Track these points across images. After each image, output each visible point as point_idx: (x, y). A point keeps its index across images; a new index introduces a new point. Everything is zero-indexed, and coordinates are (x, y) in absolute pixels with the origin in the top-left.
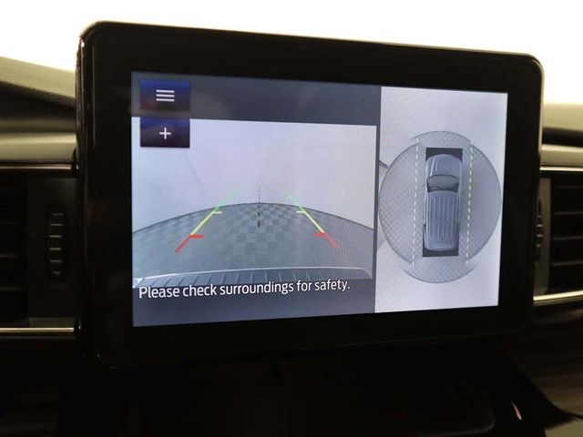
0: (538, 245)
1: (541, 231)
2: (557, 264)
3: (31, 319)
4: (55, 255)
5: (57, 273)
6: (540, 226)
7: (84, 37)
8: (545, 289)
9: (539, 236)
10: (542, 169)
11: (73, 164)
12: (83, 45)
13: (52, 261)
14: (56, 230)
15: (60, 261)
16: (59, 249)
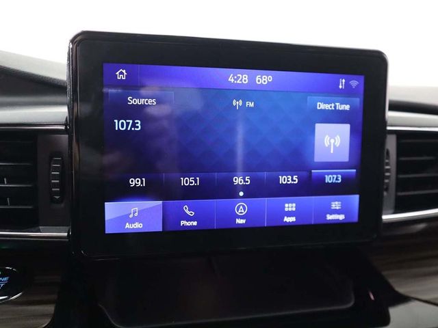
0: (386, 181)
1: (388, 171)
2: (400, 194)
3: (41, 227)
4: (55, 185)
5: (57, 197)
6: (387, 167)
7: (72, 41)
8: (392, 211)
9: (387, 174)
10: (389, 128)
11: (66, 125)
13: (53, 189)
14: (56, 169)
15: (58, 189)
16: (58, 181)
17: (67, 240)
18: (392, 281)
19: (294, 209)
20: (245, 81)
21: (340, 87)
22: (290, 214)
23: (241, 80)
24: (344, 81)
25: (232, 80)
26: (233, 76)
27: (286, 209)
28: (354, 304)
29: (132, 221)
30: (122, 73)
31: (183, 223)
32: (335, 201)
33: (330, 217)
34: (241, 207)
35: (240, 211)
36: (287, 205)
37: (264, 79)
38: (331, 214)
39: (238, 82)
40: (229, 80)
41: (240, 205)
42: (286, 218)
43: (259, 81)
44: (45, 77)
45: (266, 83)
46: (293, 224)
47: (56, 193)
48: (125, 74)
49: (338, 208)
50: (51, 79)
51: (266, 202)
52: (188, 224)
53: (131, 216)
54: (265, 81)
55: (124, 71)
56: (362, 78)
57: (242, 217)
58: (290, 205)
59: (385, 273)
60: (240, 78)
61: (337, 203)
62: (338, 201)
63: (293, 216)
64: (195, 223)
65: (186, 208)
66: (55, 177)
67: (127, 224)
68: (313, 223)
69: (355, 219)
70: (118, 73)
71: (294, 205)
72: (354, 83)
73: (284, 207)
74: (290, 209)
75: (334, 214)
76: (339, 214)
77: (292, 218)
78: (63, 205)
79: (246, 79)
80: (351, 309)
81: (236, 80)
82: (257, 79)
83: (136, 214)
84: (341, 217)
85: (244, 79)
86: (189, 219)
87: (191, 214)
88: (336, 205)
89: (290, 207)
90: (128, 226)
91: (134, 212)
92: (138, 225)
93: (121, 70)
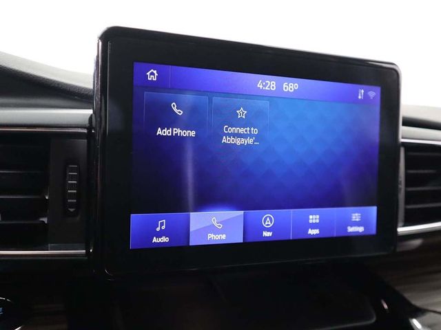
2: (408, 207)
3: (50, 245)
4: (71, 196)
5: (72, 210)
8: (402, 224)
11: (90, 128)
13: (69, 201)
14: (72, 178)
15: (75, 201)
16: (75, 191)
17: (86, 258)
18: (407, 295)
19: (318, 221)
20: (273, 87)
21: (360, 97)
22: (314, 226)
23: (269, 87)
24: (363, 91)
25: (261, 87)
26: (262, 82)
27: (311, 221)
28: (377, 319)
29: (159, 235)
30: (152, 74)
31: (210, 236)
32: (355, 213)
33: (351, 229)
34: (268, 219)
35: (266, 223)
36: (311, 217)
37: (290, 87)
38: (351, 226)
39: (267, 88)
40: (258, 86)
41: (266, 217)
42: (310, 230)
43: (286, 88)
45: (292, 91)
46: (317, 237)
47: (72, 205)
48: (156, 74)
49: (357, 220)
51: (292, 214)
52: (215, 238)
53: (158, 229)
54: (291, 89)
55: (155, 72)
57: (268, 230)
58: (314, 217)
60: (268, 84)
61: (357, 214)
62: (358, 213)
63: (316, 228)
65: (214, 220)
66: (72, 186)
67: (155, 238)
68: (335, 235)
69: (373, 231)
70: (148, 74)
71: (318, 217)
72: (372, 94)
73: (309, 219)
74: (314, 221)
75: (354, 226)
76: (359, 226)
77: (315, 230)
78: (78, 218)
79: (274, 85)
80: (375, 323)
81: (265, 86)
82: (284, 86)
83: (163, 227)
84: (361, 229)
85: (272, 85)
86: (216, 232)
87: (220, 226)
88: (356, 217)
89: (314, 219)
90: (155, 240)
91: (162, 224)
92: (164, 239)
93: (152, 70)
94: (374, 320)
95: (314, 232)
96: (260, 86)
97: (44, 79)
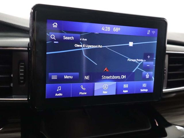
0: (165, 75)
2: (169, 80)
3: (13, 96)
5: (22, 82)
6: (165, 69)
8: (166, 88)
9: (165, 72)
10: (167, 52)
11: (28, 48)
12: (32, 11)
13: (20, 78)
14: (22, 68)
15: (23, 78)
16: (23, 74)
17: (28, 102)
18: (166, 118)
19: (127, 87)
20: (109, 30)
21: (148, 34)
22: (126, 89)
24: (149, 31)
26: (104, 28)
27: (124, 87)
28: (151, 128)
29: (58, 93)
31: (80, 93)
33: (142, 90)
34: (105, 86)
35: (105, 88)
36: (124, 85)
37: (117, 29)
38: (142, 89)
39: (106, 30)
40: (102, 29)
43: (115, 30)
44: (10, 23)
45: (117, 31)
46: (126, 93)
47: (22, 80)
48: (57, 25)
49: (145, 86)
50: (12, 24)
51: (116, 84)
52: (82, 94)
53: (58, 90)
55: (56, 24)
56: (157, 30)
58: (126, 85)
59: (162, 114)
61: (145, 84)
64: (86, 93)
65: (82, 87)
66: (22, 72)
67: (56, 94)
68: (135, 93)
69: (152, 91)
70: (53, 24)
71: (127, 85)
72: (154, 32)
73: (123, 86)
74: (126, 87)
75: (144, 89)
76: (145, 89)
78: (24, 85)
79: (109, 29)
80: (151, 129)
82: (114, 29)
83: (60, 89)
84: (146, 90)
85: (108, 29)
86: (83, 91)
87: (84, 89)
88: (144, 85)
89: (126, 86)
90: (56, 95)
91: (59, 88)
92: (60, 94)
93: (55, 23)
94: (150, 128)
95: (125, 91)
96: (103, 29)
97: (13, 24)
